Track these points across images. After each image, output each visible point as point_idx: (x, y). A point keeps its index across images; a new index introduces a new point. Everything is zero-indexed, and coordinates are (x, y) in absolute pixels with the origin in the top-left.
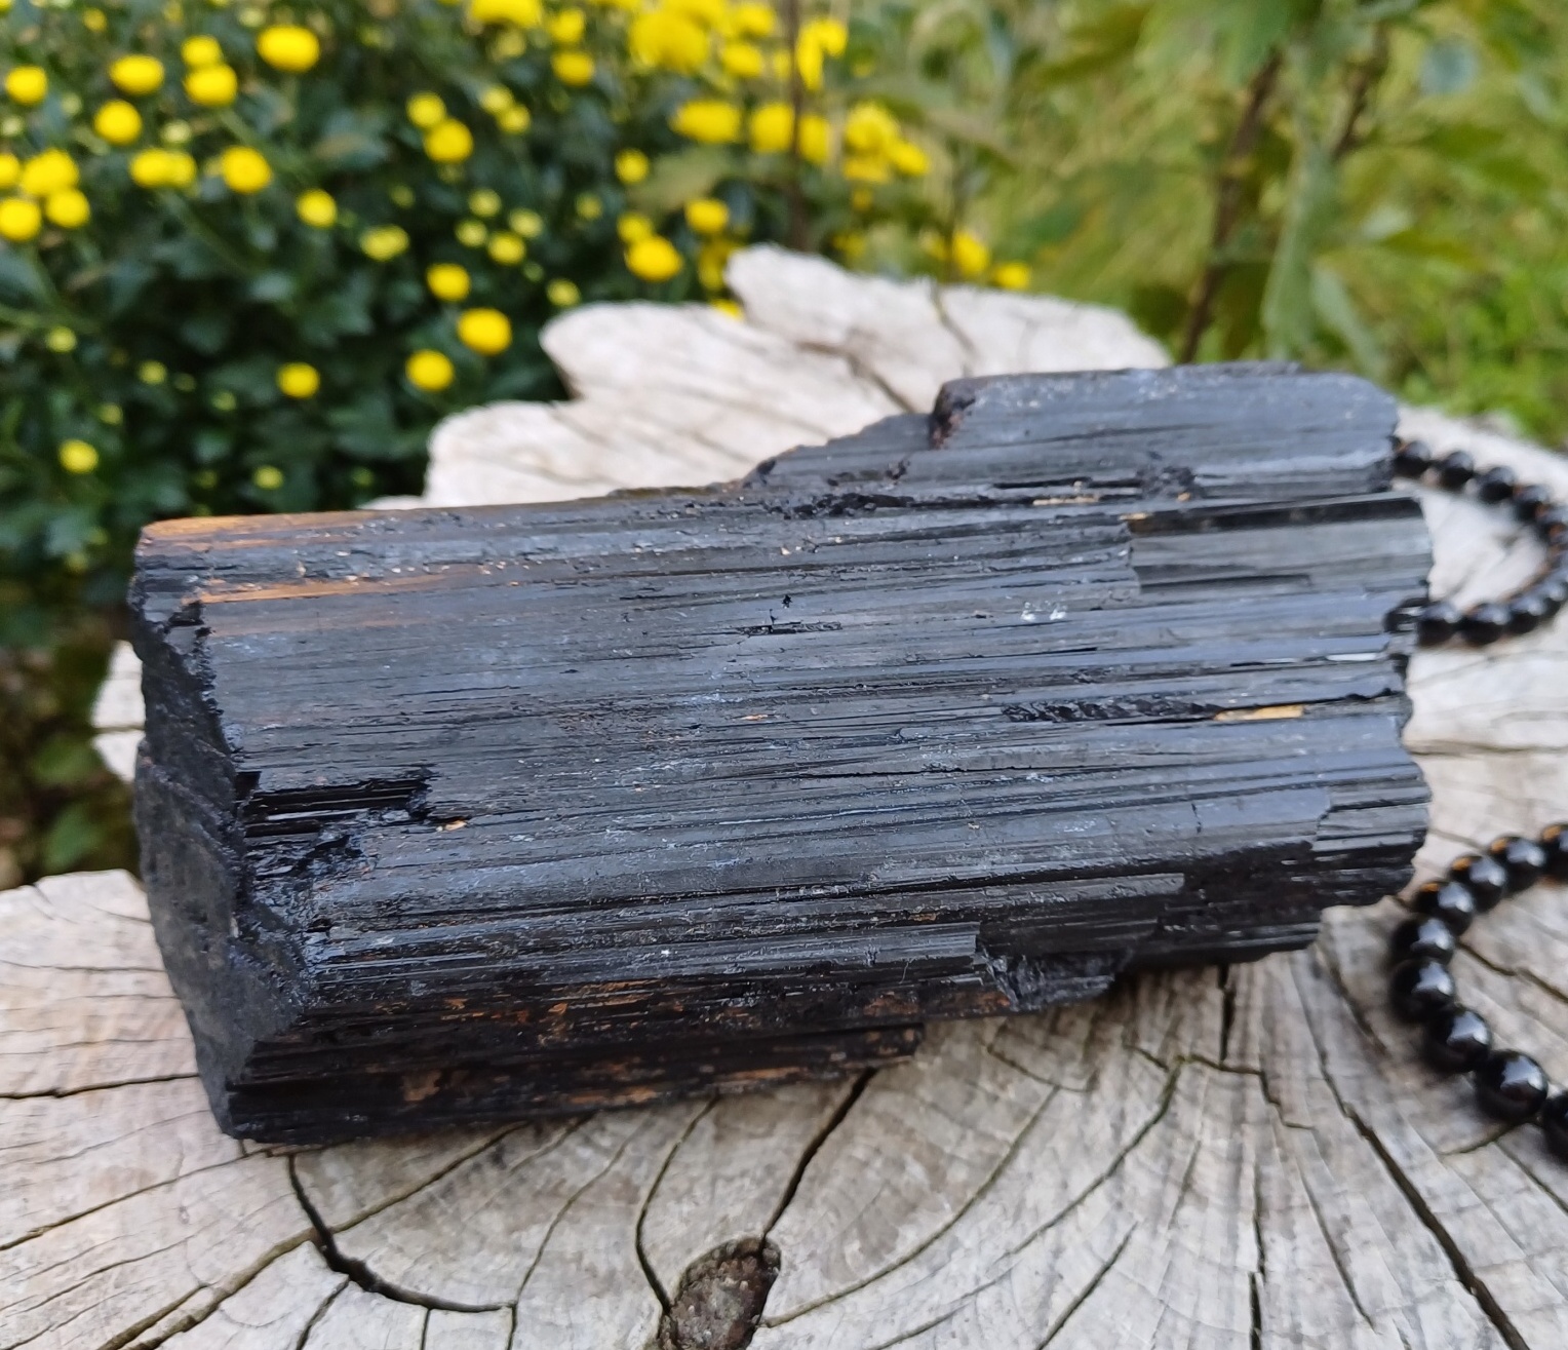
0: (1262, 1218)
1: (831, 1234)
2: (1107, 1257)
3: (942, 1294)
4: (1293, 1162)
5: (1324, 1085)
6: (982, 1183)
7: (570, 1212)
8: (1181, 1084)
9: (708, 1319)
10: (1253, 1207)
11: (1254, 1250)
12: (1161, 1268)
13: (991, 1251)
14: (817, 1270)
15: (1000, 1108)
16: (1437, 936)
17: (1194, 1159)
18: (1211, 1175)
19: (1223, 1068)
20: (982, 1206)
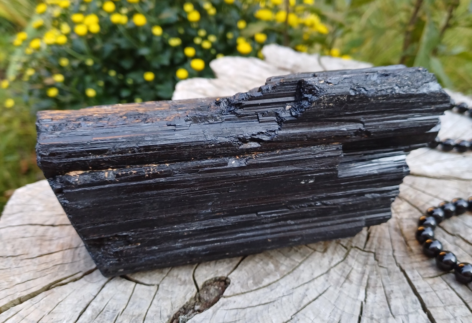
0: (368, 289)
1: (245, 278)
2: (321, 292)
3: (273, 296)
4: (379, 276)
5: (392, 258)
6: (289, 271)
8: (351, 253)
9: (209, 295)
10: (365, 285)
11: (364, 296)
12: (336, 297)
13: (289, 287)
14: (240, 286)
15: (298, 253)
16: (432, 222)
17: (350, 272)
18: (355, 276)
19: (364, 251)
20: (288, 276)
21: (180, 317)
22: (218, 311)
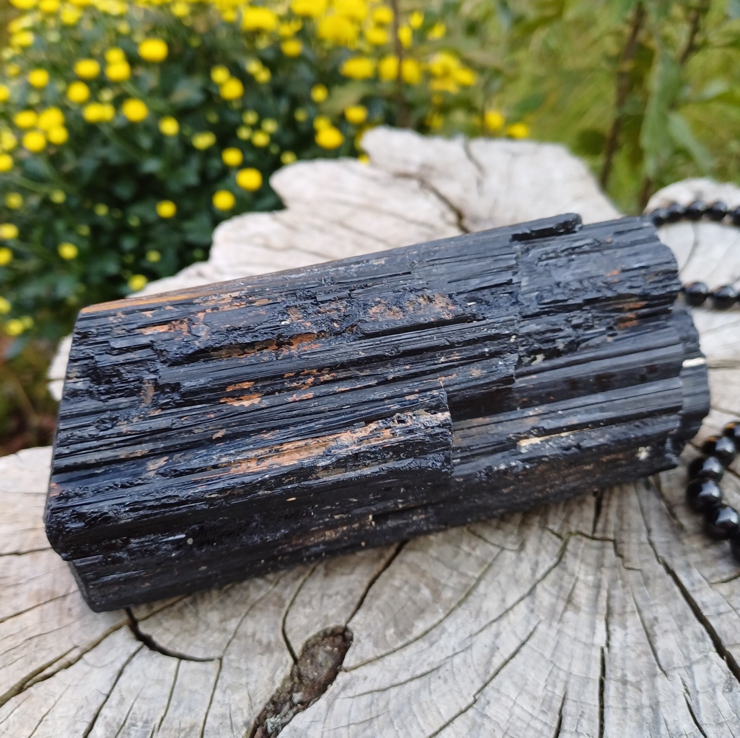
0: (610, 618)
1: (380, 625)
2: (524, 638)
3: (435, 656)
4: (628, 588)
5: (649, 547)
6: (460, 599)
7: (251, 612)
8: (570, 547)
9: (316, 667)
10: (605, 612)
11: (604, 635)
12: (552, 644)
13: (463, 634)
14: (371, 643)
15: (472, 560)
16: (714, 466)
17: (574, 586)
18: (583, 595)
19: (593, 538)
20: (459, 611)
21: (267, 720)
22: (337, 702)
